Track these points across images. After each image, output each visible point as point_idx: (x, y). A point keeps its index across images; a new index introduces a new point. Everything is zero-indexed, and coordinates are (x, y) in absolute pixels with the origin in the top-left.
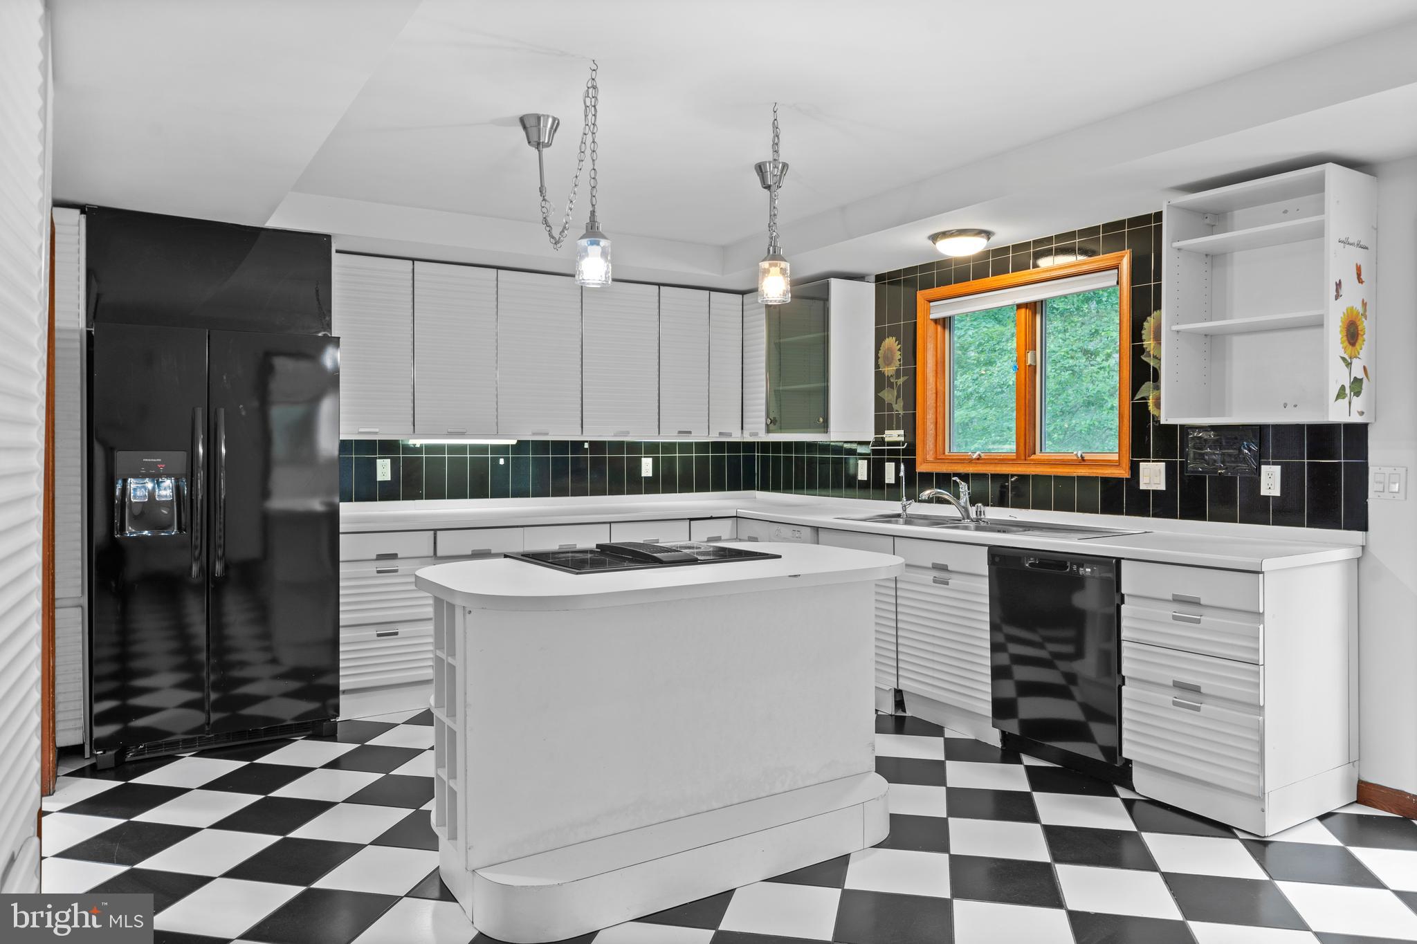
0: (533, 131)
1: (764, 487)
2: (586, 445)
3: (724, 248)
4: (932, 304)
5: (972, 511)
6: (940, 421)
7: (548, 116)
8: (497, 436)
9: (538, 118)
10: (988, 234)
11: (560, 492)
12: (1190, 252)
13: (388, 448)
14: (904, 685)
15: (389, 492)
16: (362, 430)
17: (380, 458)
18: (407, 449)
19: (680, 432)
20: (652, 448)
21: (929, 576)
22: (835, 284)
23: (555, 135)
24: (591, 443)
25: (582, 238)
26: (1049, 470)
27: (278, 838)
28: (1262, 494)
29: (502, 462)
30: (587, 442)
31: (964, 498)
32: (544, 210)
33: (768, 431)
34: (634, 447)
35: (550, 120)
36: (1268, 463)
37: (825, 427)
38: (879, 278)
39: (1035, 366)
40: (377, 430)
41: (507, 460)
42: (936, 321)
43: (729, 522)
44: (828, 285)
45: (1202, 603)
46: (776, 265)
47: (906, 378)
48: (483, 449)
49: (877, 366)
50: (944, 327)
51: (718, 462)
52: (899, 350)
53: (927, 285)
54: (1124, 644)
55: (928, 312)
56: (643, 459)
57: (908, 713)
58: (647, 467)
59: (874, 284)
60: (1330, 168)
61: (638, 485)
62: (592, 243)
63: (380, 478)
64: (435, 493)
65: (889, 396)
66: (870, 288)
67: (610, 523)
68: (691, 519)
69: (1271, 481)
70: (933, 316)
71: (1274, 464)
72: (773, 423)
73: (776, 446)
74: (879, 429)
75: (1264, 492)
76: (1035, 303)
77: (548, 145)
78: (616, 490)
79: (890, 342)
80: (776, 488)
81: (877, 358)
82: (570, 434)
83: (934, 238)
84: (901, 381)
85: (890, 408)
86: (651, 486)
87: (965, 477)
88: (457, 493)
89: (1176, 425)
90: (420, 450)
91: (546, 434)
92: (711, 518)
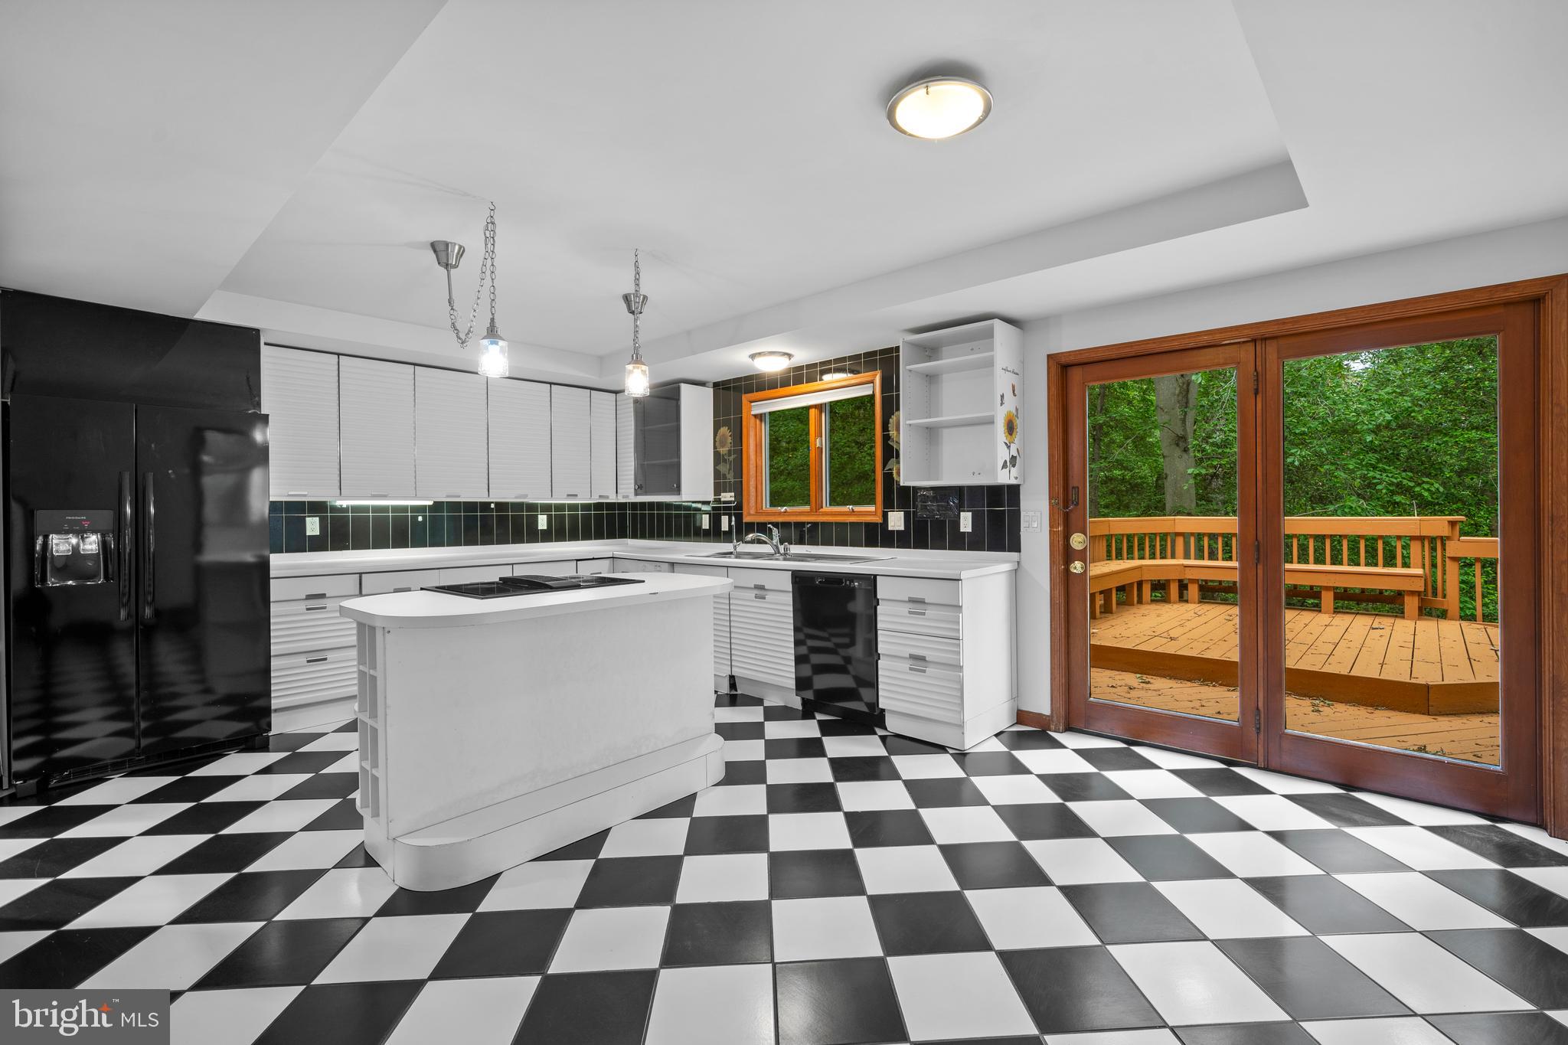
0: (443, 255)
1: (634, 536)
2: (493, 506)
4: (753, 404)
5: (782, 548)
6: (759, 486)
7: (455, 244)
8: (416, 497)
9: (447, 244)
10: (790, 356)
11: (471, 541)
12: (917, 373)
13: (317, 507)
14: (736, 672)
15: (317, 544)
16: (290, 493)
17: (309, 516)
18: (334, 509)
19: (568, 495)
20: (546, 508)
21: (752, 594)
22: (683, 386)
23: (461, 259)
24: (497, 504)
25: (483, 338)
26: (831, 519)
27: (209, 836)
28: (961, 531)
29: (420, 519)
30: (493, 502)
31: (776, 540)
32: (453, 317)
33: (636, 494)
34: (532, 507)
35: (457, 247)
36: (964, 511)
37: (678, 490)
38: (716, 385)
39: (822, 449)
40: (306, 493)
41: (424, 517)
42: (756, 416)
43: (607, 562)
44: (679, 388)
45: (926, 601)
46: (638, 368)
47: (736, 456)
48: (404, 509)
49: (715, 447)
50: (761, 421)
51: (599, 518)
52: (730, 436)
53: (749, 390)
54: (879, 632)
55: (750, 409)
56: (539, 516)
57: (739, 692)
58: (542, 522)
59: (712, 389)
60: (996, 322)
61: (535, 536)
62: (492, 343)
63: (308, 533)
64: (361, 544)
65: (723, 468)
66: (709, 392)
67: (513, 564)
68: (577, 560)
69: (966, 522)
70: (753, 413)
71: (968, 511)
72: (640, 489)
73: (643, 505)
74: (717, 492)
75: (962, 529)
76: (821, 405)
77: (456, 266)
78: (518, 539)
79: (724, 430)
80: (643, 537)
81: (715, 442)
82: (478, 496)
83: (753, 356)
84: (732, 457)
85: (725, 477)
86: (546, 536)
87: (776, 525)
88: (380, 543)
89: (910, 487)
90: (346, 510)
91: (459, 497)
92: (594, 559)
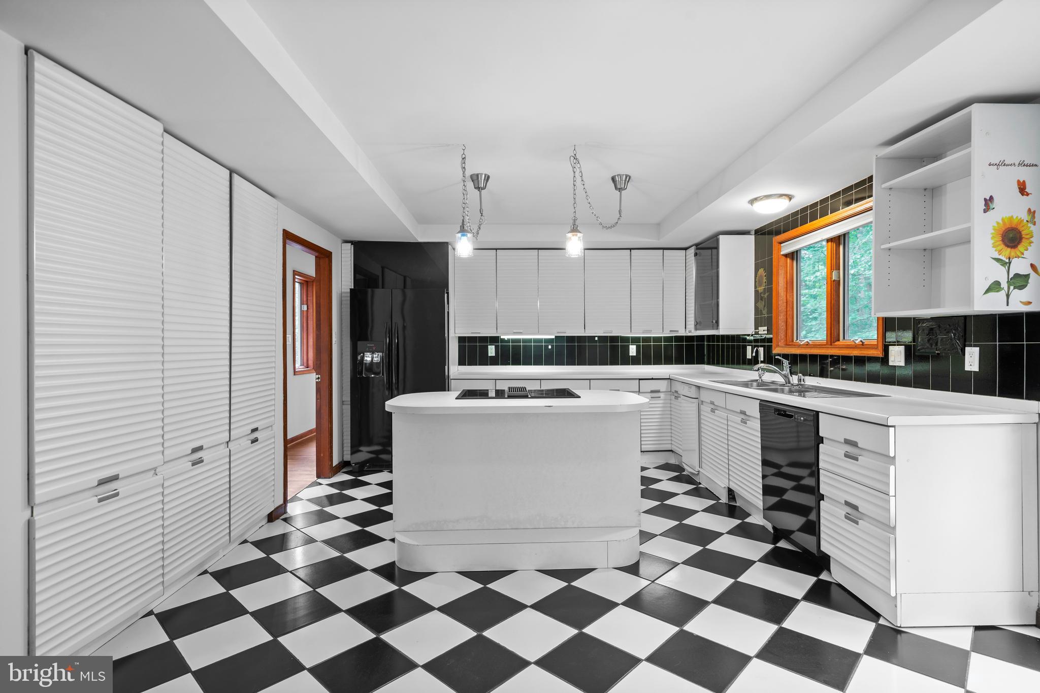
0: (476, 182)
2: (596, 339)
3: (659, 225)
4: (782, 245)
5: (794, 379)
6: (789, 320)
7: (482, 174)
8: (538, 333)
9: (477, 175)
10: (790, 197)
11: (571, 362)
12: (903, 189)
13: (494, 340)
14: (733, 487)
15: (494, 361)
17: (490, 345)
18: (503, 341)
20: (635, 340)
21: (738, 419)
22: (721, 237)
23: (488, 183)
24: (599, 337)
25: (458, 233)
26: (838, 352)
27: (377, 508)
28: (966, 370)
29: (550, 347)
30: (596, 336)
31: (786, 371)
33: (696, 329)
34: (625, 340)
35: (483, 176)
36: (970, 346)
37: (716, 325)
38: (757, 232)
39: (839, 281)
41: (552, 346)
42: (786, 256)
43: (666, 382)
44: (718, 241)
45: (859, 446)
46: (576, 235)
47: (768, 293)
48: (540, 341)
49: (755, 287)
50: (792, 259)
51: (679, 347)
52: (765, 276)
53: (778, 233)
54: (821, 471)
55: (779, 250)
56: (630, 346)
57: (738, 504)
58: (633, 350)
59: (754, 236)
60: (975, 107)
61: (627, 360)
62: (463, 235)
63: (490, 355)
64: (527, 363)
65: (761, 305)
66: (751, 238)
67: (590, 379)
68: (640, 379)
69: (972, 359)
70: (782, 253)
71: (975, 346)
72: (697, 326)
73: (701, 338)
74: (756, 328)
75: (967, 368)
76: (839, 237)
77: (484, 188)
78: (614, 362)
79: (761, 271)
80: (713, 364)
81: (755, 282)
82: (577, 331)
83: (752, 202)
84: (766, 295)
85: (762, 314)
86: (635, 361)
87: (786, 356)
88: (538, 362)
89: (895, 318)
90: (508, 341)
91: (565, 333)
92: (652, 379)
